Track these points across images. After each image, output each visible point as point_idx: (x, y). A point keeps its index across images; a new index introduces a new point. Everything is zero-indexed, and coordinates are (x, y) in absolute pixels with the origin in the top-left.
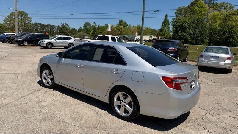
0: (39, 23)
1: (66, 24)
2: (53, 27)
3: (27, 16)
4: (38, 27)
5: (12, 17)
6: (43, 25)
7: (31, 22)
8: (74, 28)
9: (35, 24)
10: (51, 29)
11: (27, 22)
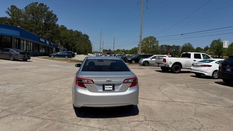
0: (165, 45)
1: (189, 44)
2: (178, 47)
3: (156, 40)
4: (165, 48)
5: (144, 42)
6: (169, 46)
7: (158, 44)
8: (200, 47)
9: (162, 46)
10: (176, 49)
11: (155, 45)
